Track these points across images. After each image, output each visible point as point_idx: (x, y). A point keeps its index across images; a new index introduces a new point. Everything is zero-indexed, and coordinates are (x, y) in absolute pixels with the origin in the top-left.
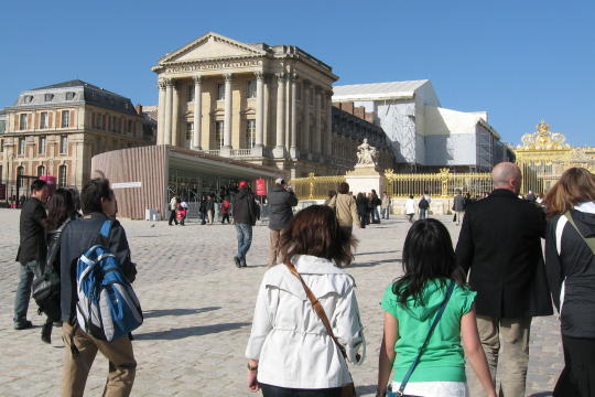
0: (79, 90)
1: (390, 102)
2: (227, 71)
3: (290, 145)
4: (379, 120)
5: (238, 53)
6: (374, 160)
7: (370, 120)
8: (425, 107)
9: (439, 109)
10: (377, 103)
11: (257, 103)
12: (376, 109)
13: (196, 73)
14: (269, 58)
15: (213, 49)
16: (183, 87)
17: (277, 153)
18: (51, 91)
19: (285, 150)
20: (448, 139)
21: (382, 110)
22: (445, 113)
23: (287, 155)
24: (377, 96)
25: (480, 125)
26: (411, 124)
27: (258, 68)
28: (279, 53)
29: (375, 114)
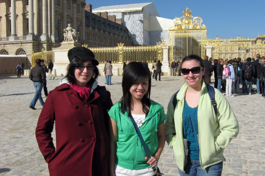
1: (130, 13)
3: (51, 33)
4: (125, 22)
6: (74, 38)
7: (120, 23)
8: (149, 16)
9: (157, 17)
10: (124, 14)
12: (123, 17)
17: (43, 38)
19: (47, 36)
20: (161, 33)
21: (126, 17)
22: (160, 20)
23: (49, 39)
24: (123, 10)
26: (141, 25)
29: (122, 20)
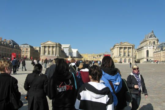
0: (29, 46)
2: (51, 45)
5: (53, 43)
8: (70, 48)
10: (64, 48)
11: (54, 49)
13: (47, 45)
14: (56, 45)
15: (49, 43)
16: (45, 47)
18: (24, 45)
21: (64, 49)
22: (72, 49)
25: (77, 51)
26: (68, 51)
27: (55, 45)
28: (57, 44)
